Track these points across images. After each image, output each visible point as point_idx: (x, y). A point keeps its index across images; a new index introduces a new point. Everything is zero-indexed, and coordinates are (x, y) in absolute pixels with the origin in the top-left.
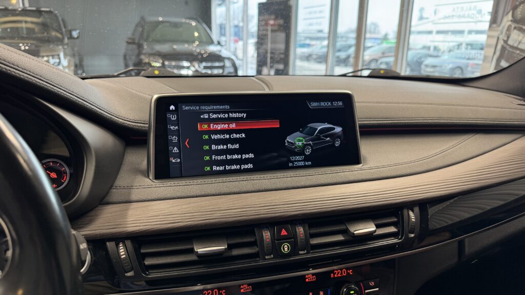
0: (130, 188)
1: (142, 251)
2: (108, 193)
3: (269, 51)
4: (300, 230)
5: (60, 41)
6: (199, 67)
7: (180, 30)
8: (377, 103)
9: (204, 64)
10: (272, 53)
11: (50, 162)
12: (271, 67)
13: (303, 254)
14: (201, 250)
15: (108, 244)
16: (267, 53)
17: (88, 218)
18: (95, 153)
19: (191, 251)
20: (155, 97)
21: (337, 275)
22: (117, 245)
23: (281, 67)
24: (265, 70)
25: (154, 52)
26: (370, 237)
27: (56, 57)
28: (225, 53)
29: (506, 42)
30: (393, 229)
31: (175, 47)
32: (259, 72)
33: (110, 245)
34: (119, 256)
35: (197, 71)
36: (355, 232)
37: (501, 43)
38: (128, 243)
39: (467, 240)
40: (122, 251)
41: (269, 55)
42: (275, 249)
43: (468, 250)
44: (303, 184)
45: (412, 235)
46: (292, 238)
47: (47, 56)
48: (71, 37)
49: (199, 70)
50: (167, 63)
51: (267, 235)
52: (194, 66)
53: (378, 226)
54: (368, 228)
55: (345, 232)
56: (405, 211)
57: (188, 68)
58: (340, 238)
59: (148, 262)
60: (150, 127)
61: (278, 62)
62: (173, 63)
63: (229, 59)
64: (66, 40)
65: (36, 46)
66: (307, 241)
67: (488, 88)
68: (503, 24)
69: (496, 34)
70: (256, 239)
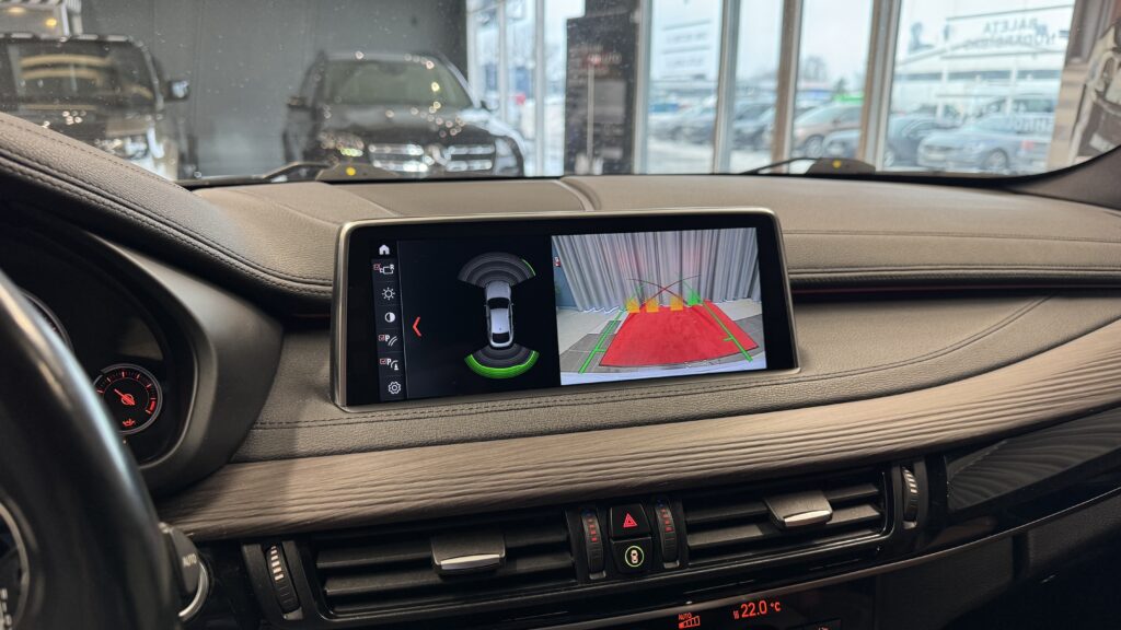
0: (293, 425)
1: (321, 565)
2: (244, 438)
3: (590, 121)
4: (666, 516)
5: (146, 106)
6: (442, 156)
7: (402, 78)
8: (828, 233)
9: (453, 150)
10: (596, 125)
11: (121, 370)
12: (595, 156)
13: (672, 570)
14: (449, 562)
15: (246, 549)
16: (585, 124)
17: (202, 493)
18: (218, 350)
19: (427, 564)
20: (348, 226)
21: (748, 613)
22: (266, 553)
23: (616, 154)
24: (582, 163)
25: (345, 125)
26: (819, 529)
27: (140, 138)
28: (496, 127)
29: (1101, 95)
30: (868, 512)
31: (391, 114)
32: (569, 166)
33: (251, 552)
34: (271, 576)
35: (437, 165)
36: (787, 520)
37: (1091, 97)
38: (290, 547)
39: (1031, 534)
40: (276, 565)
41: (590, 130)
42: (611, 557)
43: (1034, 555)
44: (670, 413)
45: (913, 525)
46: (647, 534)
47: (122, 138)
48: (170, 97)
49: (443, 162)
50: (373, 149)
51: (592, 527)
52: (431, 155)
53: (836, 506)
54: (815, 510)
55: (765, 519)
56: (896, 472)
57: (418, 159)
58: (754, 532)
59: (334, 588)
60: (335, 292)
61: (610, 145)
62: (388, 150)
63: (505, 138)
64: (160, 104)
65: (98, 117)
66: (681, 540)
67: (1068, 196)
68: (1095, 56)
69: (1080, 78)
70: (568, 537)
